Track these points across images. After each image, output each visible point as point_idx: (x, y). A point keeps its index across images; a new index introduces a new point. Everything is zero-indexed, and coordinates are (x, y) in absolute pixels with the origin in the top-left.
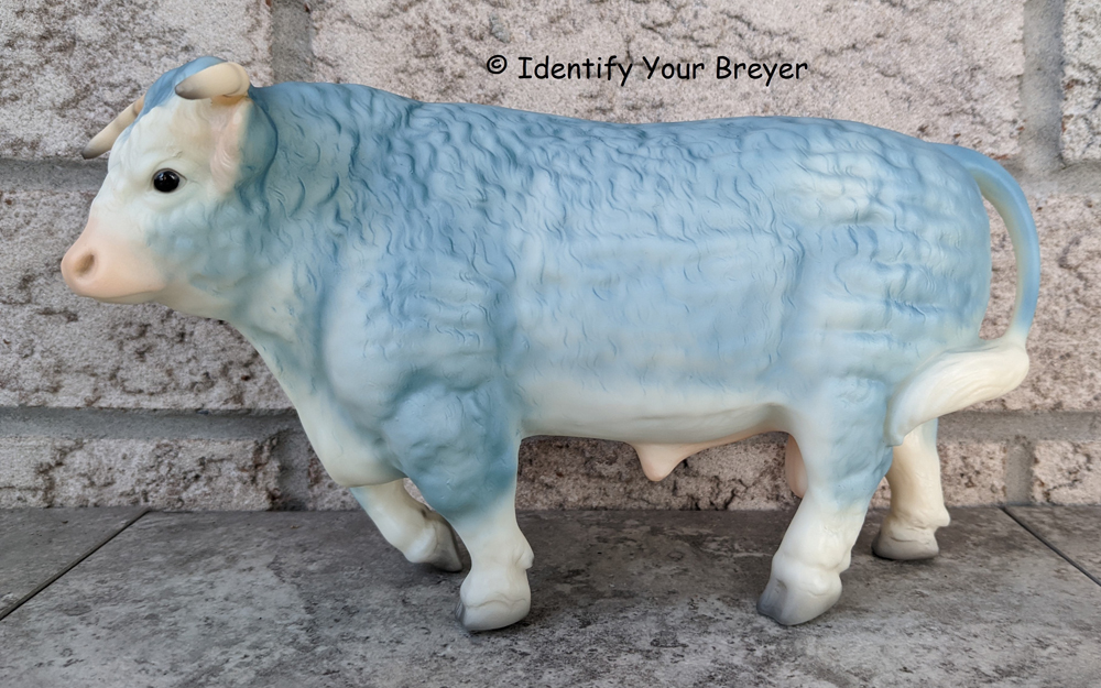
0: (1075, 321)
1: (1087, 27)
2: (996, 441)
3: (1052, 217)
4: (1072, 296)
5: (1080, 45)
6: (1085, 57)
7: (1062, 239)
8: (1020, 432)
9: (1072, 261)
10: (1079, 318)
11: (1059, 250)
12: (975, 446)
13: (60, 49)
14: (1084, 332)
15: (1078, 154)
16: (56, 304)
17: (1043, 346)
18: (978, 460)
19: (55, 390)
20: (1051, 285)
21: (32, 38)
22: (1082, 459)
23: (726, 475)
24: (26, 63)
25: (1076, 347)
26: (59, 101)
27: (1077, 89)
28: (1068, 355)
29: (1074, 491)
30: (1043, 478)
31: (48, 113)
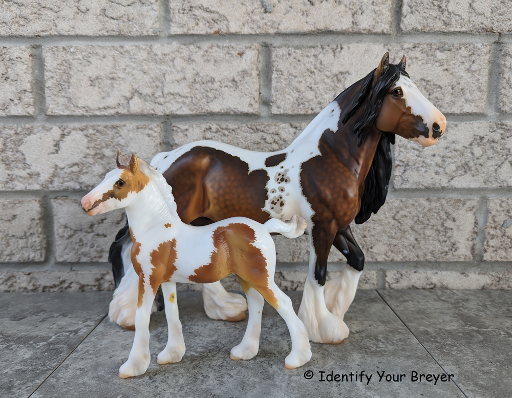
0: (397, 235)
1: (402, 149)
2: (374, 270)
3: (391, 205)
4: (397, 228)
5: (399, 155)
6: (401, 158)
7: (394, 211)
8: (382, 267)
9: (397, 218)
10: (399, 234)
11: (393, 215)
12: (368, 271)
13: (101, 158)
14: (400, 238)
15: (398, 187)
16: (100, 232)
17: (389, 243)
18: (369, 276)
19: (101, 257)
20: (391, 225)
21: (92, 155)
22: (400, 275)
23: (296, 280)
24: (90, 162)
25: (398, 243)
26: (100, 174)
27: (399, 167)
28: (395, 245)
29: (397, 285)
30: (388, 281)
31: (97, 177)
